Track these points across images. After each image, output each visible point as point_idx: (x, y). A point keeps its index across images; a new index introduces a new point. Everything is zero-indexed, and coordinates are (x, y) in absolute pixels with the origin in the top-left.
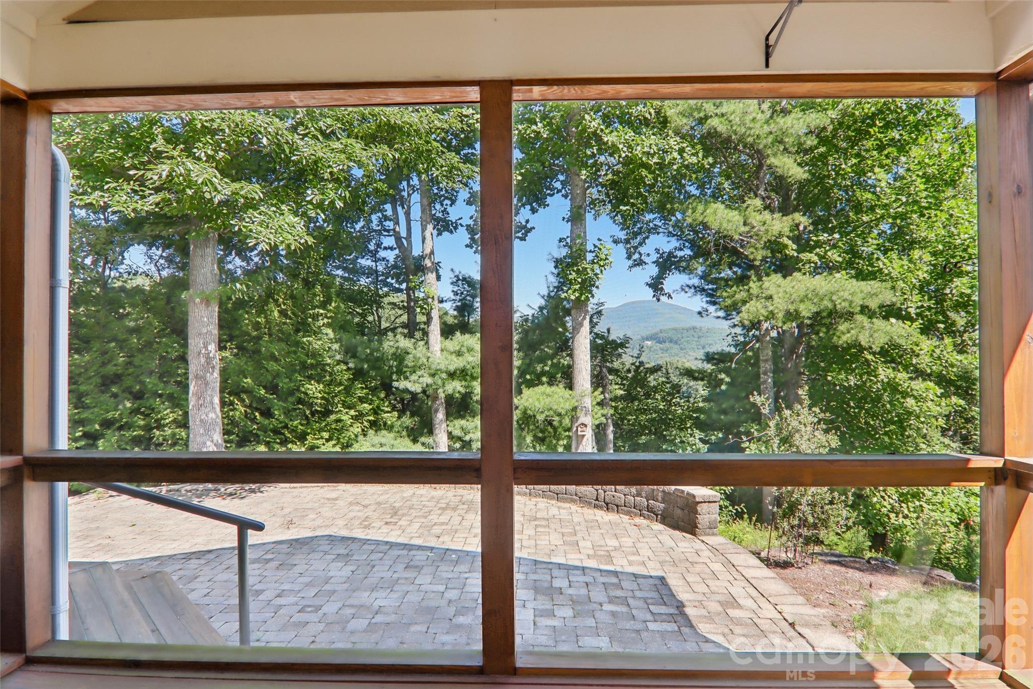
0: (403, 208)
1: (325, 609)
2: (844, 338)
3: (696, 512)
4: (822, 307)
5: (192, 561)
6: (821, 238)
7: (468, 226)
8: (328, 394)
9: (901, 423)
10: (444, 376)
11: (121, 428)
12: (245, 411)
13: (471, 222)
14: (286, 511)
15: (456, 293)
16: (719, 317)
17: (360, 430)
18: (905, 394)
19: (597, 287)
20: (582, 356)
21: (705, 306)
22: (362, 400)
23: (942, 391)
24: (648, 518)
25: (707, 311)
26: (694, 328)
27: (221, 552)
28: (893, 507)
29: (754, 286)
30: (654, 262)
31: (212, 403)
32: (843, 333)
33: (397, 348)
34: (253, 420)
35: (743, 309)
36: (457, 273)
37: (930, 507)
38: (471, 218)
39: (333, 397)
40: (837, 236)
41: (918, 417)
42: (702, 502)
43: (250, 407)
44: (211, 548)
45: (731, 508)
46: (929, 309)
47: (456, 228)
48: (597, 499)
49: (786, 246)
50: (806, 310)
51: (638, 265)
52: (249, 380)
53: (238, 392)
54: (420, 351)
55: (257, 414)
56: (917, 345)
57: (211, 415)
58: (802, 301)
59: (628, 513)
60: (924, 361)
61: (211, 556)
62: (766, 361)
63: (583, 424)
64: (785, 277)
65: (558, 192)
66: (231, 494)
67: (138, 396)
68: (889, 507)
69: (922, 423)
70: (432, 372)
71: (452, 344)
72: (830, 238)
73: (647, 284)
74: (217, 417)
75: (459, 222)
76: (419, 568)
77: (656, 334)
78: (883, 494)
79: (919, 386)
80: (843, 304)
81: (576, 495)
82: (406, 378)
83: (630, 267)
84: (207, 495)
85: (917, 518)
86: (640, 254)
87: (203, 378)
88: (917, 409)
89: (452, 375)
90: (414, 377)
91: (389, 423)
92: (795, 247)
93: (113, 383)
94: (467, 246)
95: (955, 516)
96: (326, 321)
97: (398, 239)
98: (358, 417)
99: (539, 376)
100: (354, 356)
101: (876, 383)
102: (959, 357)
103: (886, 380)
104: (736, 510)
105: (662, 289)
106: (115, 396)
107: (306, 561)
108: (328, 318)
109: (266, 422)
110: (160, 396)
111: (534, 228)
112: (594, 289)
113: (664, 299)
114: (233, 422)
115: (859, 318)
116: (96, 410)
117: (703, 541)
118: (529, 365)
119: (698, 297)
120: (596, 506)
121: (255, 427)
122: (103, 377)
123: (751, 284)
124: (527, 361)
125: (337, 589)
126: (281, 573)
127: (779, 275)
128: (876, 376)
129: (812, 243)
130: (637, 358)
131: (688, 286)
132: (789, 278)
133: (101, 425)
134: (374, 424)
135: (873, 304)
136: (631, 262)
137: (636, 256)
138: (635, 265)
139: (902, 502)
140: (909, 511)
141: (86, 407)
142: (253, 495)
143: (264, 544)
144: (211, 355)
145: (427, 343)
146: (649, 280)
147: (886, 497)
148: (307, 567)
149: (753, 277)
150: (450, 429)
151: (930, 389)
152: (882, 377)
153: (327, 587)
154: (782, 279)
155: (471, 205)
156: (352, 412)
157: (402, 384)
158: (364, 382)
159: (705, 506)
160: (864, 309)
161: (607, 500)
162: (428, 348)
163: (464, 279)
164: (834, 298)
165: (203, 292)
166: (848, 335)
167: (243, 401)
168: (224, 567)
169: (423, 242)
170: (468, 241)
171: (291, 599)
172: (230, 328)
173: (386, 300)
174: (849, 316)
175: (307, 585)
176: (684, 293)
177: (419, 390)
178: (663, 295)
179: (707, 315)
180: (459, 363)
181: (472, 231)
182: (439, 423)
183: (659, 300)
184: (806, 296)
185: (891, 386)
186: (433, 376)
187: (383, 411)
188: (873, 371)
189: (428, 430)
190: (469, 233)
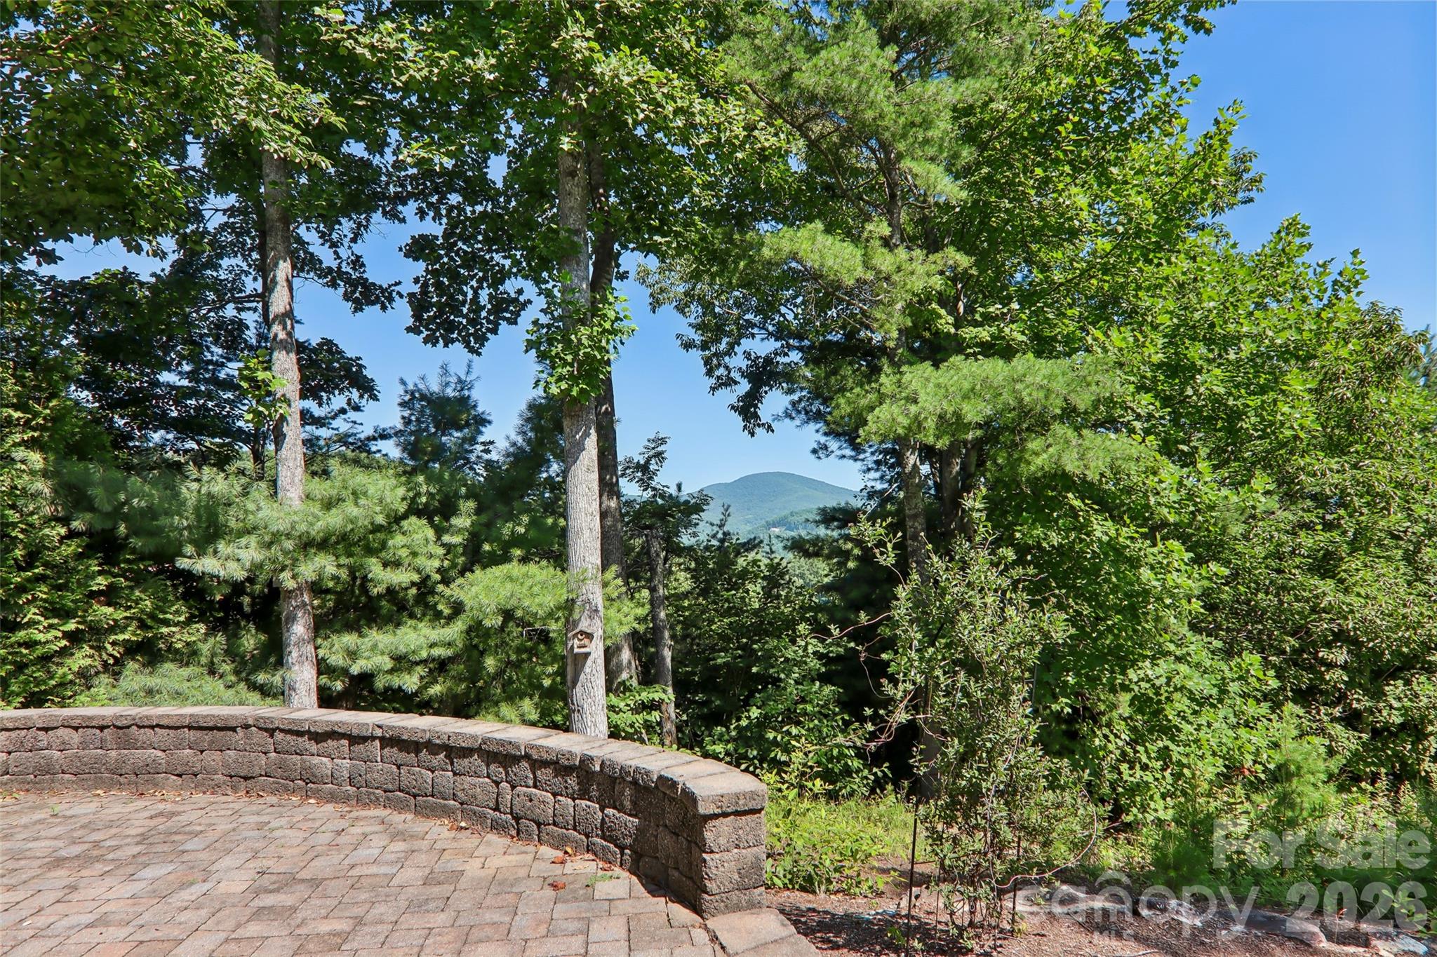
2: (1039, 461)
3: (702, 847)
4: (1000, 406)
6: (991, 309)
7: (411, 296)
9: (1133, 612)
15: (408, 422)
16: (844, 456)
17: (95, 662)
18: (1137, 562)
20: (582, 504)
21: (823, 439)
23: (1192, 555)
24: (603, 856)
25: (826, 448)
28: (1124, 754)
29: (887, 381)
32: (1037, 454)
33: (208, 495)
35: (869, 418)
36: (411, 387)
37: (1181, 749)
38: (416, 281)
40: (1015, 307)
41: (1159, 599)
42: (715, 816)
45: (866, 772)
47: (389, 300)
48: (496, 808)
49: (937, 318)
50: (974, 412)
51: (726, 385)
56: (1155, 473)
58: (966, 397)
59: (559, 843)
60: (1167, 505)
62: (915, 517)
63: (582, 633)
64: (936, 365)
68: (1118, 752)
71: (322, 488)
72: (1005, 309)
73: (736, 411)
77: (786, 517)
78: (1105, 730)
79: (1152, 549)
80: (1035, 394)
81: (454, 797)
82: (215, 552)
83: (713, 389)
85: (1163, 770)
86: (727, 368)
88: (1156, 583)
89: (323, 544)
90: (229, 550)
91: (181, 646)
92: (950, 319)
95: (1220, 762)
96: (25, 435)
98: (93, 634)
99: (507, 545)
100: (89, 508)
101: (1090, 545)
103: (1105, 539)
104: (875, 774)
105: (756, 416)
108: (31, 429)
113: (759, 431)
115: (1059, 429)
118: (489, 525)
119: (812, 426)
120: (494, 827)
123: (883, 379)
124: (484, 518)
127: (928, 364)
128: (1088, 535)
131: (796, 409)
132: (943, 366)
135: (1083, 401)
136: (713, 381)
137: (722, 371)
138: (721, 385)
139: (1137, 743)
140: (1149, 758)
146: (737, 404)
147: (1112, 737)
149: (885, 367)
150: (321, 652)
151: (1179, 552)
152: (1098, 534)
154: (931, 369)
156: (71, 626)
157: (200, 562)
159: (724, 825)
160: (1069, 413)
161: (516, 809)
162: (274, 495)
163: (423, 397)
164: (1019, 386)
166: (1045, 456)
174: (1042, 425)
176: (787, 420)
177: (240, 575)
178: (759, 425)
179: (827, 456)
180: (333, 520)
181: (419, 304)
182: (297, 644)
183: (752, 434)
184: (973, 389)
185: (1114, 549)
186: (269, 546)
187: (166, 623)
188: (1083, 526)
189: (272, 660)
190: (412, 308)
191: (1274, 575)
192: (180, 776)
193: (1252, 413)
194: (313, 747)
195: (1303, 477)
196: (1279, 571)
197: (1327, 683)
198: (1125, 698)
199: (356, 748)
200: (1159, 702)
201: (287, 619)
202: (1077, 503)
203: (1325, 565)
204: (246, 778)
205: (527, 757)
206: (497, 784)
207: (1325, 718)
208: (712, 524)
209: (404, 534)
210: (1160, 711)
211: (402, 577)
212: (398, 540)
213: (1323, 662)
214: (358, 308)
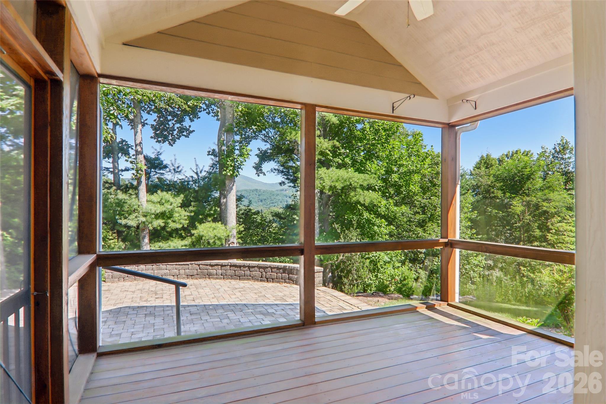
2: (352, 199)
4: (345, 185)
7: (152, 125)
10: (153, 216)
13: (155, 123)
16: (290, 186)
18: (374, 225)
19: (242, 169)
20: (232, 206)
21: (283, 180)
23: (387, 223)
24: (289, 283)
25: (284, 182)
26: (256, 190)
30: (256, 155)
32: (353, 196)
33: (118, 199)
38: (155, 120)
40: (348, 151)
41: (378, 235)
46: (383, 187)
48: (262, 277)
49: (328, 155)
50: (339, 186)
54: (133, 201)
56: (380, 203)
58: (337, 181)
59: (278, 282)
60: (382, 210)
63: (233, 242)
64: (328, 169)
65: (204, 110)
69: (380, 237)
70: (144, 214)
71: (155, 198)
72: (345, 152)
73: (254, 167)
75: (146, 122)
79: (378, 221)
81: (250, 276)
82: (126, 218)
88: (378, 231)
90: (131, 217)
92: (331, 155)
94: (152, 137)
99: (207, 217)
101: (362, 220)
102: (396, 208)
105: (261, 170)
111: (194, 131)
112: (240, 170)
113: (261, 175)
115: (359, 190)
117: (318, 290)
119: (280, 175)
120: (261, 281)
127: (325, 168)
129: (337, 153)
130: (247, 207)
131: (275, 169)
135: (365, 184)
145: (138, 196)
146: (254, 165)
151: (384, 222)
152: (365, 217)
154: (326, 170)
157: (123, 221)
159: (317, 274)
160: (361, 186)
161: (267, 277)
162: (139, 200)
164: (351, 181)
166: (355, 198)
169: (135, 135)
170: (153, 135)
174: (355, 189)
176: (272, 173)
178: (261, 173)
179: (284, 185)
181: (155, 128)
182: (145, 245)
183: (259, 176)
184: (338, 179)
185: (368, 221)
188: (361, 214)
190: (153, 130)
191: (409, 226)
193: (404, 187)
194: (211, 268)
195: (416, 202)
196: (410, 226)
197: (419, 258)
198: (368, 261)
199: (223, 268)
200: (376, 262)
201: (143, 238)
202: (360, 208)
203: (422, 224)
205: (270, 267)
206: (262, 273)
207: (418, 268)
208: (245, 206)
210: (376, 264)
211: (177, 226)
213: (419, 252)
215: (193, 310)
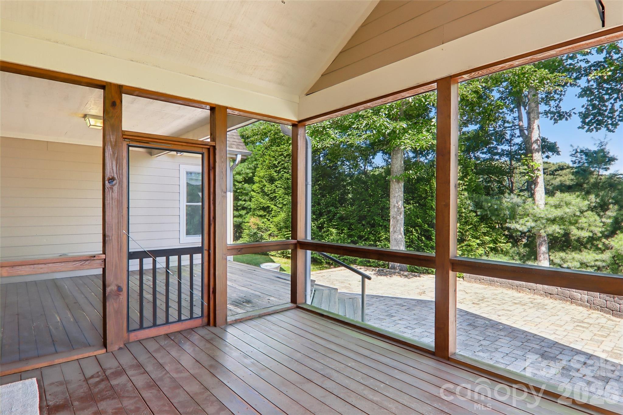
0: (525, 109)
1: (416, 330)
5: (375, 299)
7: (580, 113)
8: (463, 229)
10: (544, 221)
11: (365, 240)
12: (418, 236)
13: (583, 110)
14: (424, 288)
15: (574, 162)
17: (483, 252)
22: (485, 234)
27: (387, 298)
31: (400, 230)
33: (512, 203)
34: (422, 241)
36: (576, 148)
38: (583, 106)
39: (466, 232)
43: (421, 234)
44: (383, 295)
47: (570, 116)
52: (420, 220)
53: (415, 225)
54: (528, 205)
55: (423, 238)
57: (400, 236)
61: (382, 299)
66: (405, 276)
67: (373, 226)
70: (535, 218)
71: (553, 201)
74: (402, 237)
75: (572, 111)
76: (475, 327)
82: (517, 222)
84: (394, 274)
87: (396, 218)
89: (553, 221)
90: (521, 221)
91: (504, 250)
93: (364, 220)
94: (579, 128)
96: (464, 187)
97: (521, 130)
98: (483, 244)
100: (481, 207)
106: (363, 225)
107: (420, 310)
108: (465, 186)
109: (428, 242)
110: (381, 226)
114: (412, 241)
116: (356, 231)
121: (423, 244)
122: (359, 216)
125: (427, 324)
126: (407, 312)
133: (358, 238)
134: (493, 249)
141: (352, 230)
142: (415, 278)
143: (406, 299)
144: (400, 207)
145: (534, 199)
148: (419, 312)
150: (551, 258)
153: (423, 322)
155: (583, 97)
156: (478, 241)
157: (513, 225)
158: (486, 224)
162: (534, 203)
163: (582, 151)
165: (396, 176)
167: (416, 230)
168: (385, 304)
170: (580, 124)
171: (404, 322)
172: (413, 193)
173: (517, 171)
175: (414, 319)
177: (526, 230)
180: (558, 213)
181: (584, 116)
182: (543, 253)
186: (536, 221)
187: (500, 242)
189: (533, 257)
190: (581, 118)
192: (530, 289)
201: (539, 245)
204: (550, 294)
209: (585, 218)
211: (585, 234)
212: (583, 220)
214: (556, 121)
215: (480, 322)
